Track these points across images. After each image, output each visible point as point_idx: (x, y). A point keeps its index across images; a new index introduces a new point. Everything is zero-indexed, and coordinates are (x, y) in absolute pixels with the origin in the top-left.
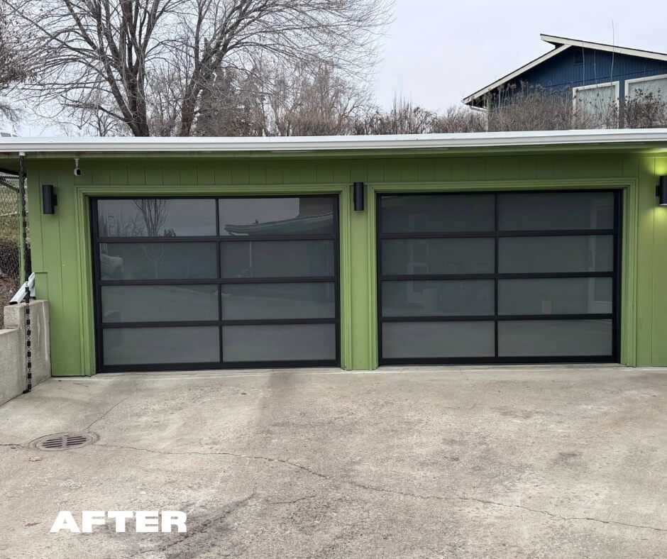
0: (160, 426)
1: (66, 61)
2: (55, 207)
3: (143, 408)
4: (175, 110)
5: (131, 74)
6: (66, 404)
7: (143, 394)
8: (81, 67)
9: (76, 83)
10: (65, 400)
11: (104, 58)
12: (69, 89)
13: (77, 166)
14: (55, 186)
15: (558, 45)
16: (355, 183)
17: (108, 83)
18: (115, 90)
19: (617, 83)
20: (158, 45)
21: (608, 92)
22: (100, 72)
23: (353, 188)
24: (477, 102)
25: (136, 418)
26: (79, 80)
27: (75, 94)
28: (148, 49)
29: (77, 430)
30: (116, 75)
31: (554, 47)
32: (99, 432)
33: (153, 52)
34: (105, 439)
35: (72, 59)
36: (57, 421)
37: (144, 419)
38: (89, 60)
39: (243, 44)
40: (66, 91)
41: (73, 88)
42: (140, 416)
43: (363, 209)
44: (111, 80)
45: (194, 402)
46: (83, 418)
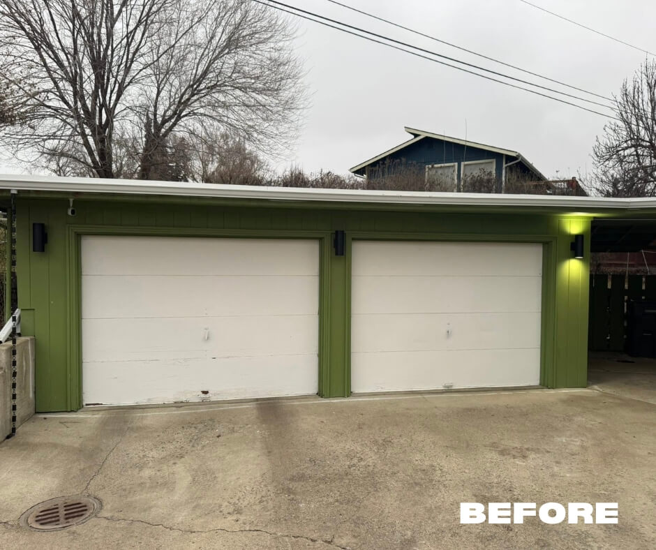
0: (167, 485)
1: (44, 117)
2: (46, 245)
3: (141, 455)
4: (121, 163)
5: (101, 130)
6: (55, 452)
7: (136, 435)
8: (57, 122)
9: (52, 136)
10: (55, 446)
11: (78, 117)
12: (46, 139)
13: (71, 205)
14: (46, 224)
15: (416, 136)
16: (337, 232)
17: (80, 137)
18: (87, 144)
19: (456, 164)
20: (125, 109)
21: (451, 170)
22: (75, 129)
23: (334, 236)
24: (360, 172)
25: (137, 470)
26: (55, 133)
27: (51, 144)
28: (116, 112)
29: (74, 493)
30: (88, 131)
31: (413, 137)
32: (100, 494)
33: (121, 115)
34: (109, 506)
35: (50, 115)
36: (49, 479)
37: (147, 473)
38: (64, 117)
39: (195, 114)
40: (44, 140)
41: (49, 139)
42: (141, 468)
43: (342, 254)
44: (84, 135)
45: (193, 446)
46: (78, 472)
